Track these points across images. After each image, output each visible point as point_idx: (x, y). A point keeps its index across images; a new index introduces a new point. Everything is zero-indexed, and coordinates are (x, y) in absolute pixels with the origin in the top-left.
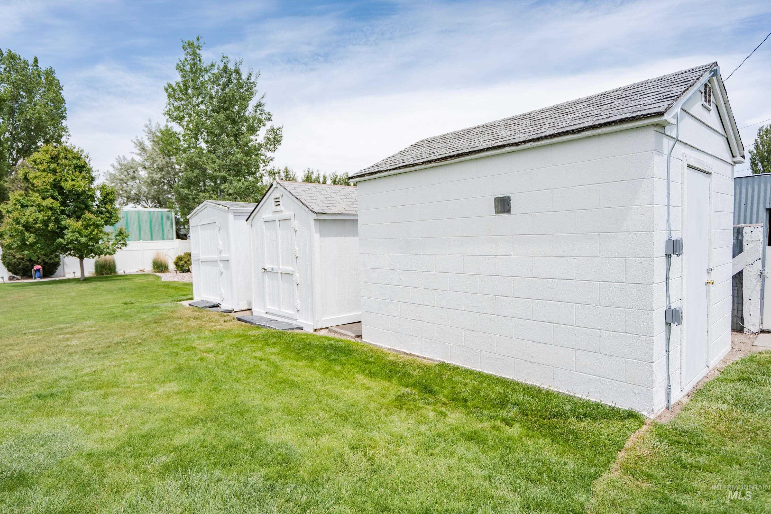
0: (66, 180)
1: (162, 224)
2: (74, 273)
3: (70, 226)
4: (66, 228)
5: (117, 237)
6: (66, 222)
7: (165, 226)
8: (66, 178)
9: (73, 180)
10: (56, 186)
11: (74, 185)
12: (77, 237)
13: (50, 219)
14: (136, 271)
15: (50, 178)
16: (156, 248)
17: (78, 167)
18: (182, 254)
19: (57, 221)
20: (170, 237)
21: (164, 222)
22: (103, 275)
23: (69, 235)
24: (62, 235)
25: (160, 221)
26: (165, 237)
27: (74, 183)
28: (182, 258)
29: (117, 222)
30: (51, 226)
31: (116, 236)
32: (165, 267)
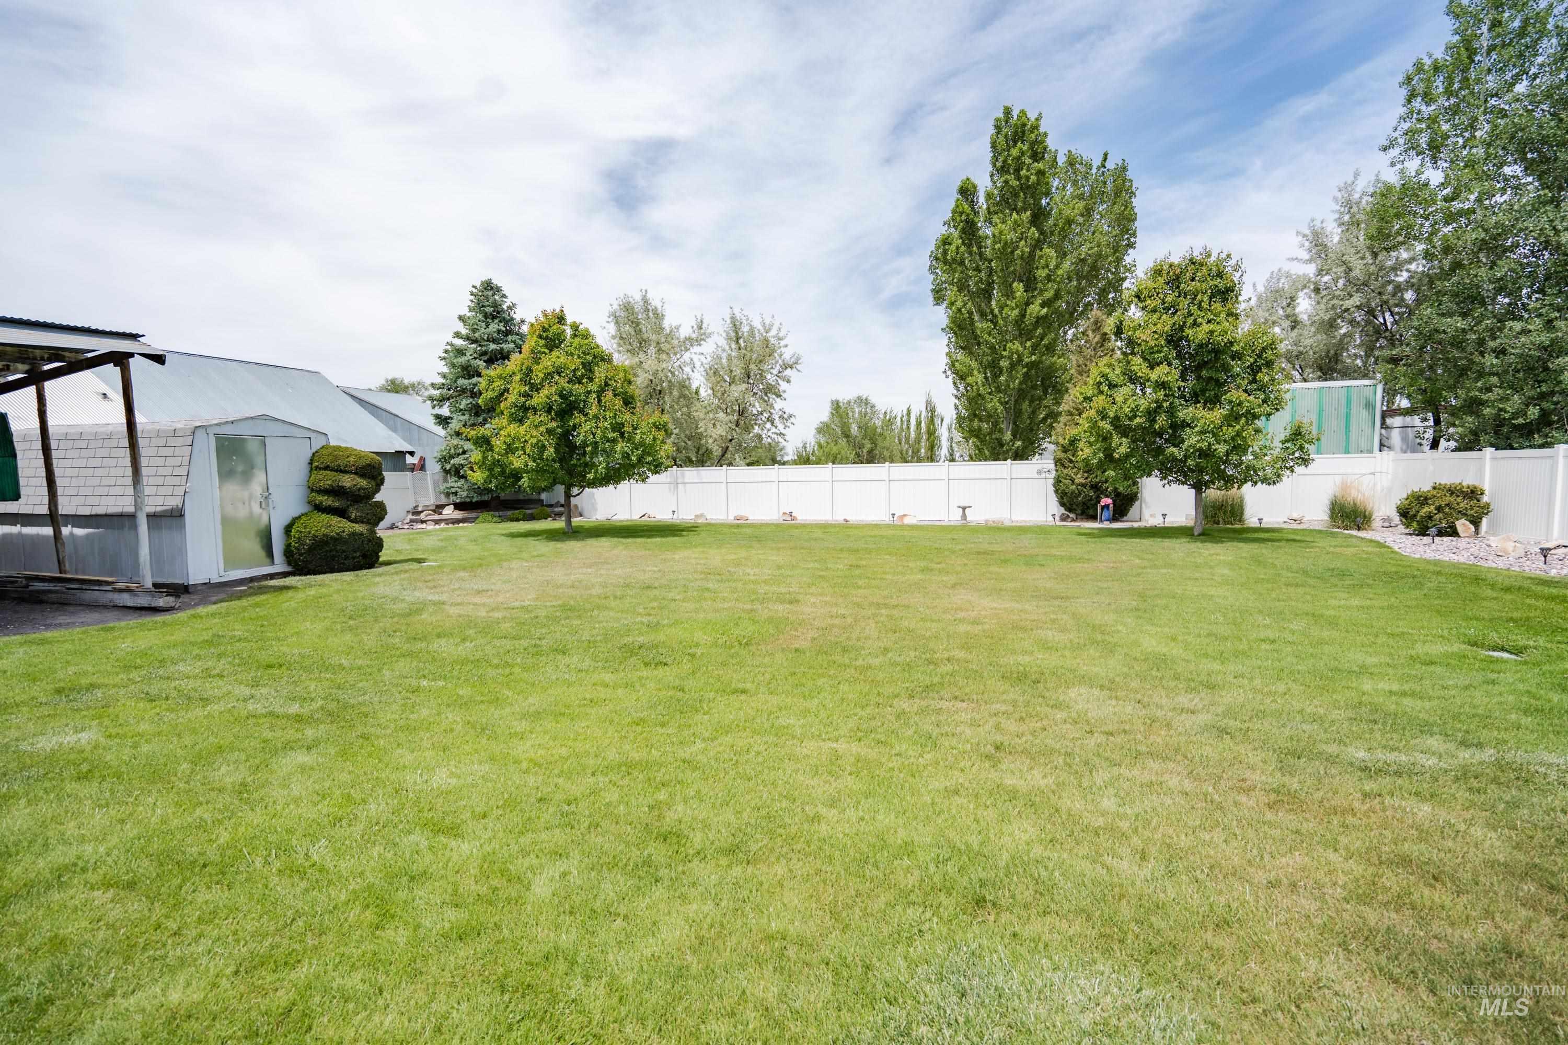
0: (1195, 324)
1: (1348, 416)
2: (1164, 515)
3: (1194, 419)
4: (1185, 425)
5: (1287, 445)
6: (1186, 413)
7: (1353, 421)
8: (1195, 320)
9: (1209, 322)
10: (1175, 339)
11: (1212, 332)
12: (1209, 444)
13: (1160, 407)
14: (1282, 520)
15: (1166, 323)
16: (1342, 471)
17: (1220, 292)
18: (1426, 487)
19: (1171, 411)
20: (1363, 446)
21: (1354, 411)
22: (1218, 523)
23: (1192, 439)
24: (1176, 441)
25: (1344, 410)
26: (1353, 446)
27: (1212, 327)
28: (1426, 499)
29: (1277, 410)
30: (1162, 421)
31: (1283, 442)
32: (1365, 517)
